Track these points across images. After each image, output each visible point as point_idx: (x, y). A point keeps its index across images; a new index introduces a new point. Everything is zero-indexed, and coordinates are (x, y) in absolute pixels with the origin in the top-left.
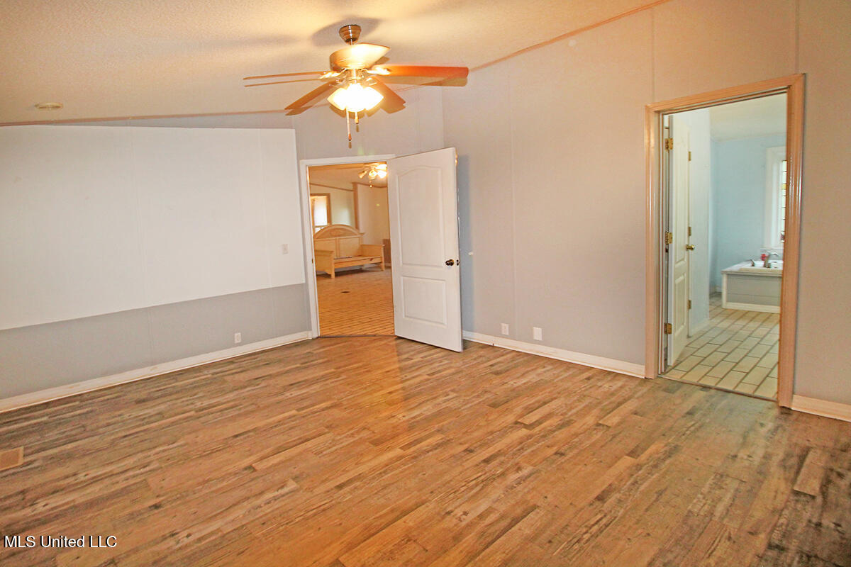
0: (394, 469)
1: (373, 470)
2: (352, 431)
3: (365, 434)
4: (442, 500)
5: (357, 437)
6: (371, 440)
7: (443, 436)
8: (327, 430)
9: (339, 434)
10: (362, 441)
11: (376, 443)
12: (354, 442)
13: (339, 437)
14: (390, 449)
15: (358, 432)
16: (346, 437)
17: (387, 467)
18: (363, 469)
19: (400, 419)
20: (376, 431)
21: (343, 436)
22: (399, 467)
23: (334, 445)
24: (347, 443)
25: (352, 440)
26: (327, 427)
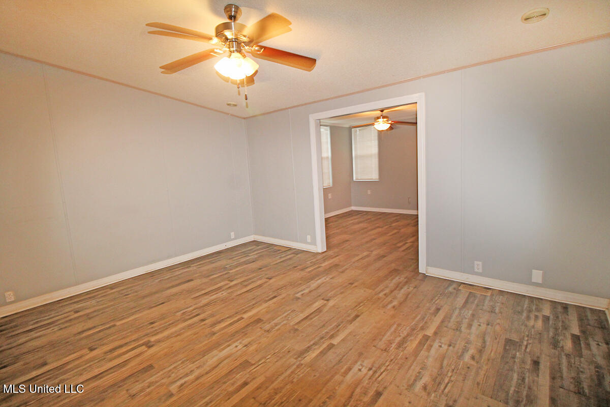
0: (249, 306)
1: (261, 305)
2: (277, 328)
3: (267, 327)
4: (230, 297)
5: (273, 323)
6: (262, 323)
7: (213, 330)
8: (296, 327)
9: (285, 324)
10: (269, 321)
11: (259, 321)
12: (274, 320)
13: (285, 322)
14: (250, 317)
15: (272, 328)
16: (280, 323)
17: (253, 307)
18: (266, 305)
19: (240, 343)
20: (259, 329)
21: (282, 324)
22: (246, 308)
23: (286, 316)
24: (278, 319)
25: (275, 321)
26: (297, 330)
